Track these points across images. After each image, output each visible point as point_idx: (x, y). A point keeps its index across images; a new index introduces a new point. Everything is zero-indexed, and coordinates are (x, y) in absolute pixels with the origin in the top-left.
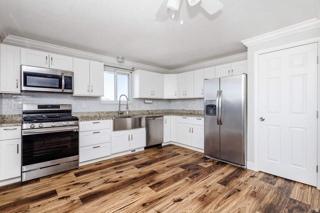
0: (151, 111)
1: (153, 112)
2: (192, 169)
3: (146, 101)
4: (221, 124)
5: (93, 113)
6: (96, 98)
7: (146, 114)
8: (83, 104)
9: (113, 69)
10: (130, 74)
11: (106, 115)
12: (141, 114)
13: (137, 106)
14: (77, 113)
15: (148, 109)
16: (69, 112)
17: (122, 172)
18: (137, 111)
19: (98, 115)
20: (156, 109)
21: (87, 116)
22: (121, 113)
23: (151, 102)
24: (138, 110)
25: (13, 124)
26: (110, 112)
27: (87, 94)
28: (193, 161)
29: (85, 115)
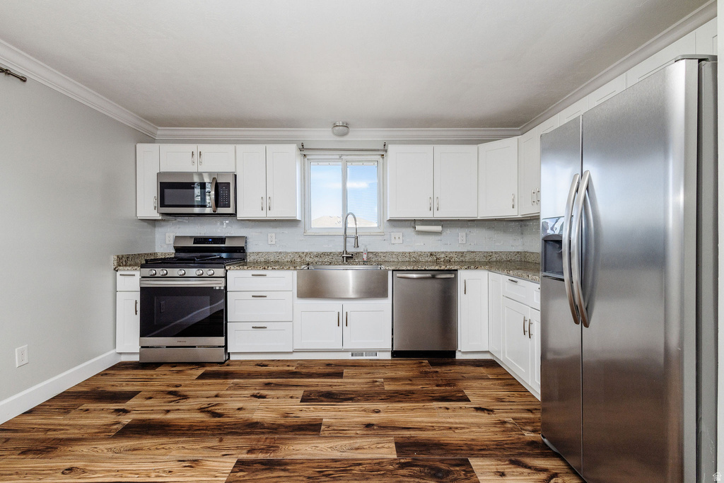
0: (443, 256)
1: (451, 258)
2: (424, 466)
3: (419, 228)
4: (587, 326)
5: (287, 253)
6: (292, 222)
7: (427, 262)
8: (269, 235)
9: (335, 155)
10: (381, 160)
11: (316, 259)
12: (409, 261)
13: (397, 241)
14: (258, 253)
15: (433, 250)
16: (242, 250)
17: (264, 397)
18: (398, 254)
19: (299, 260)
20: (464, 249)
21: (277, 260)
22: (347, 257)
23: (438, 228)
24: (402, 251)
25: (130, 268)
26: (324, 254)
27: (261, 215)
28: (473, 440)
29: (272, 259)
